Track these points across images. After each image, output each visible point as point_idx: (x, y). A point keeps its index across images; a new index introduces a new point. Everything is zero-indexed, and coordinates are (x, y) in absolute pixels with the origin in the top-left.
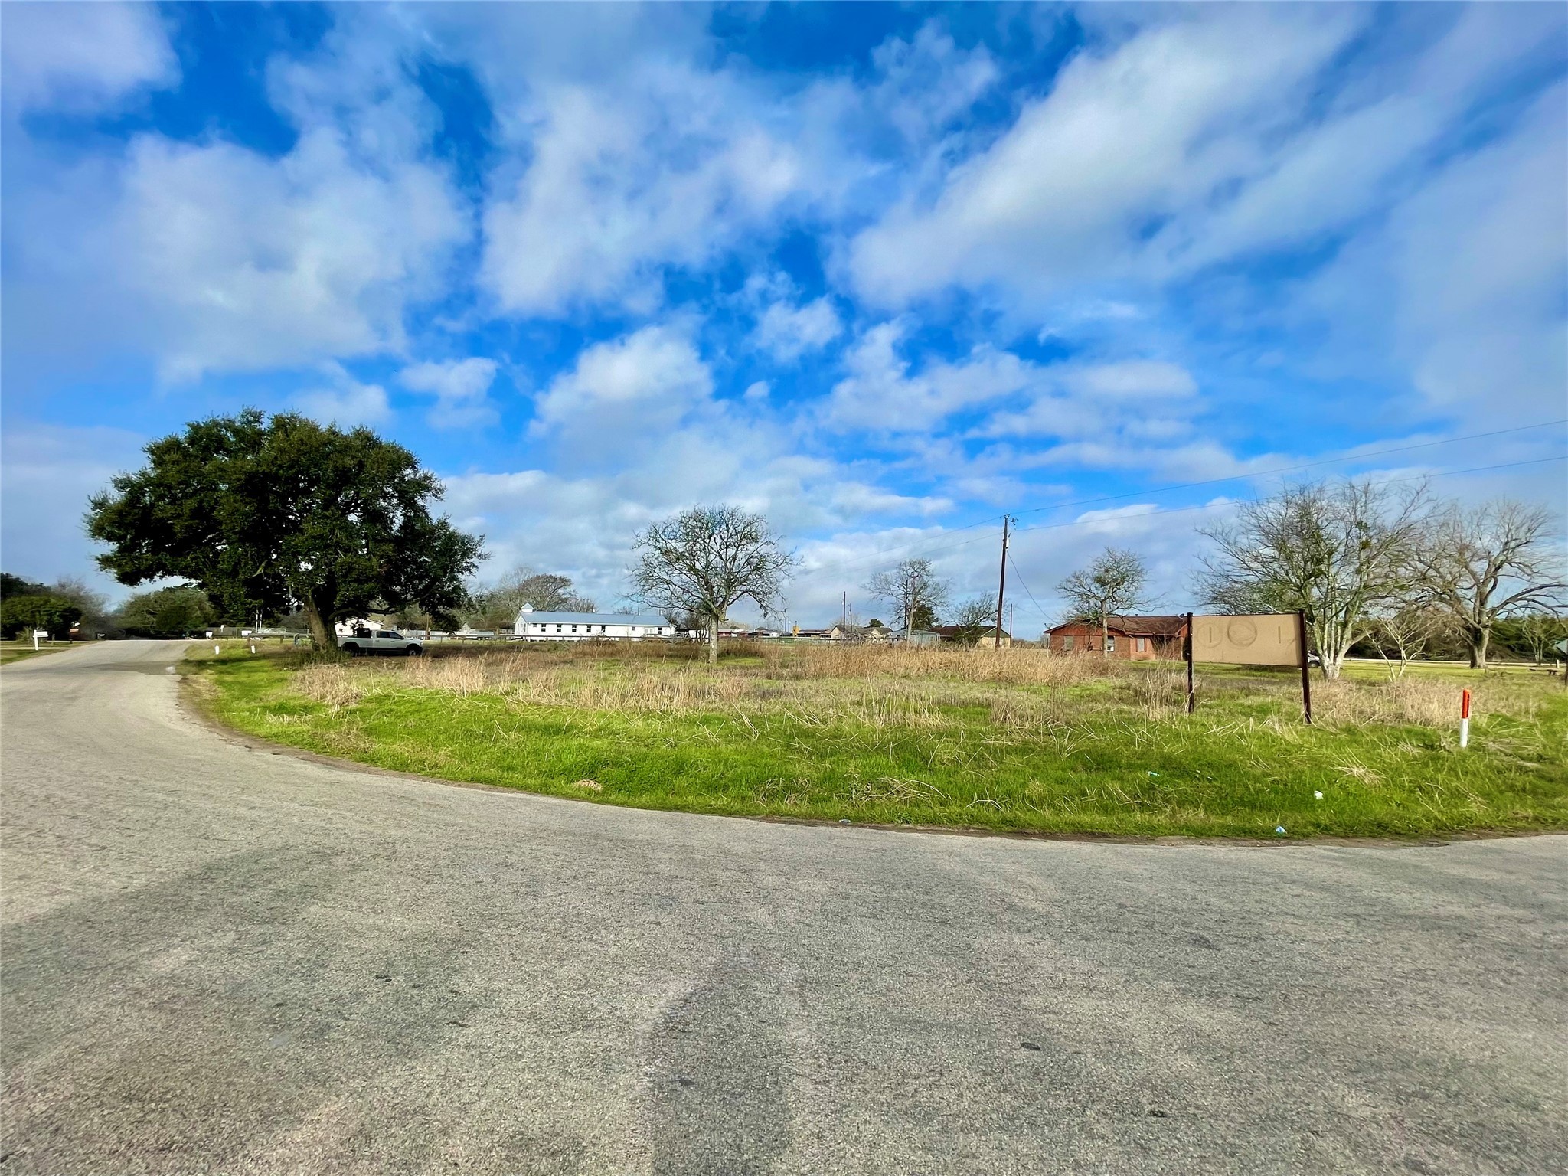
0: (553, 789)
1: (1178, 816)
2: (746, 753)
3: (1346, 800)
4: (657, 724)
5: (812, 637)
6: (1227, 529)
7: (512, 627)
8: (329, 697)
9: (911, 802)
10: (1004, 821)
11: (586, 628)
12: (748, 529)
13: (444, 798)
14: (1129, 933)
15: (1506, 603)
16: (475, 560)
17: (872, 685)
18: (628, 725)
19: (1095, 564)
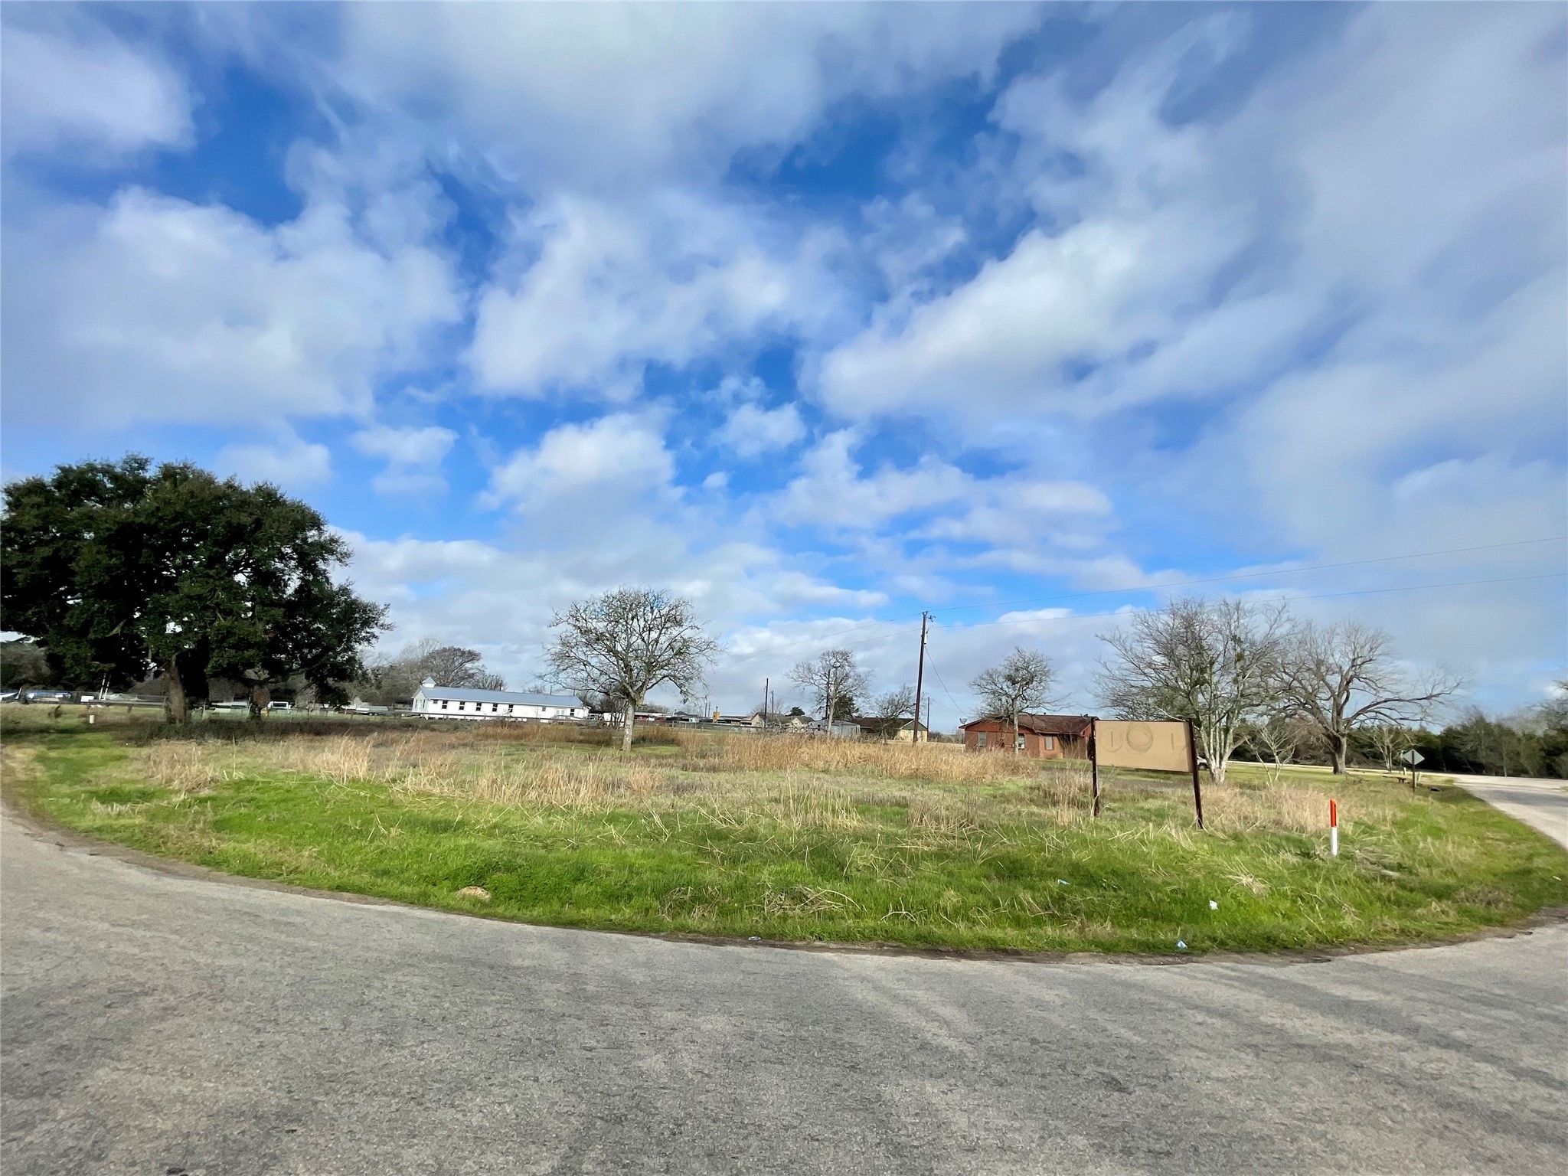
0: (433, 900)
1: (1087, 929)
2: (654, 858)
3: (1238, 910)
4: (559, 821)
5: (733, 724)
6: (1123, 636)
7: (410, 703)
8: (176, 782)
9: (825, 913)
10: (919, 937)
11: (491, 706)
12: (673, 612)
13: (299, 913)
14: (1043, 1076)
15: (1358, 714)
16: (376, 630)
17: (790, 781)
18: (526, 822)
19: (1006, 663)
